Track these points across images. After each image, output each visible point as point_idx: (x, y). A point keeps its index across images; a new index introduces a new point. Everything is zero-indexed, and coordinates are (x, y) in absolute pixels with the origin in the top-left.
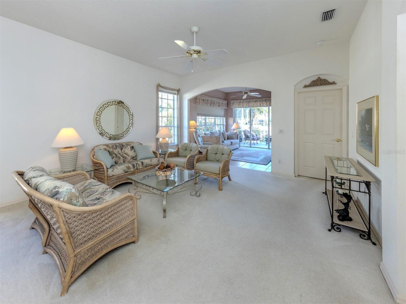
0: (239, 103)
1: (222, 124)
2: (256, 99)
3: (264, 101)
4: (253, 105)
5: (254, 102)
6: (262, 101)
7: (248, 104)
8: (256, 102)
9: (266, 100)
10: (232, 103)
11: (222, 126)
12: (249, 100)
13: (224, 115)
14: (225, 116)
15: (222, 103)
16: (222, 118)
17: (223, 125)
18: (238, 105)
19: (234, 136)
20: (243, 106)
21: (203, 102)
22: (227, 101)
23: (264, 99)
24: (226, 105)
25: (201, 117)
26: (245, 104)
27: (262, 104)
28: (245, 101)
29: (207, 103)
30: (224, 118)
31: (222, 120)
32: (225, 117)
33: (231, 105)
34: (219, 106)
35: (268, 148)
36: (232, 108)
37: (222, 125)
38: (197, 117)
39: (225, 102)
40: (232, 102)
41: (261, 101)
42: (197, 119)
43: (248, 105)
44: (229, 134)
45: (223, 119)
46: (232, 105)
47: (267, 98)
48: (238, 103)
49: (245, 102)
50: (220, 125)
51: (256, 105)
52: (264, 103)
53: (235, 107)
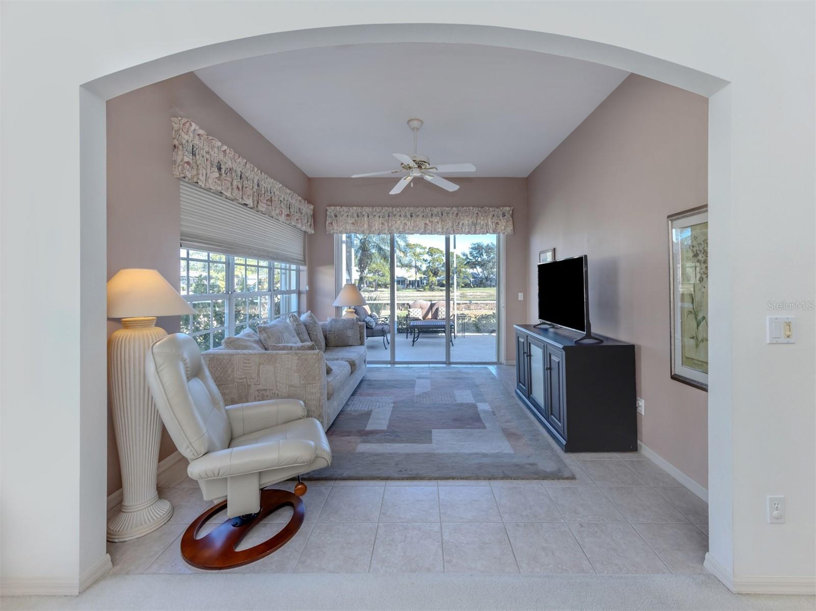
0: (358, 216)
1: (293, 287)
2: (412, 209)
3: (436, 216)
4: (401, 227)
5: (405, 216)
6: (430, 215)
7: (388, 223)
8: (411, 216)
9: (442, 214)
10: (330, 217)
11: (294, 297)
12: (390, 209)
13: (301, 257)
14: (304, 261)
15: (299, 209)
16: (294, 267)
17: (299, 293)
18: (353, 223)
19: (350, 333)
20: (370, 226)
21: (217, 175)
22: (312, 207)
23: (435, 210)
24: (311, 220)
25: (203, 255)
26: (377, 224)
27: (430, 224)
28: (378, 210)
29: (238, 188)
30: (304, 268)
31: (293, 274)
32: (305, 265)
33: (329, 221)
34: (288, 215)
35: (444, 360)
36: (332, 232)
37: (293, 292)
38: (183, 253)
39: (308, 209)
40: (331, 210)
41: (427, 217)
42: (183, 263)
43: (386, 224)
44: (328, 327)
45: (298, 272)
46: (331, 223)
47: (446, 209)
48: (352, 217)
49: (377, 216)
50: (289, 292)
51: (411, 228)
52: (438, 222)
53: (341, 229)
